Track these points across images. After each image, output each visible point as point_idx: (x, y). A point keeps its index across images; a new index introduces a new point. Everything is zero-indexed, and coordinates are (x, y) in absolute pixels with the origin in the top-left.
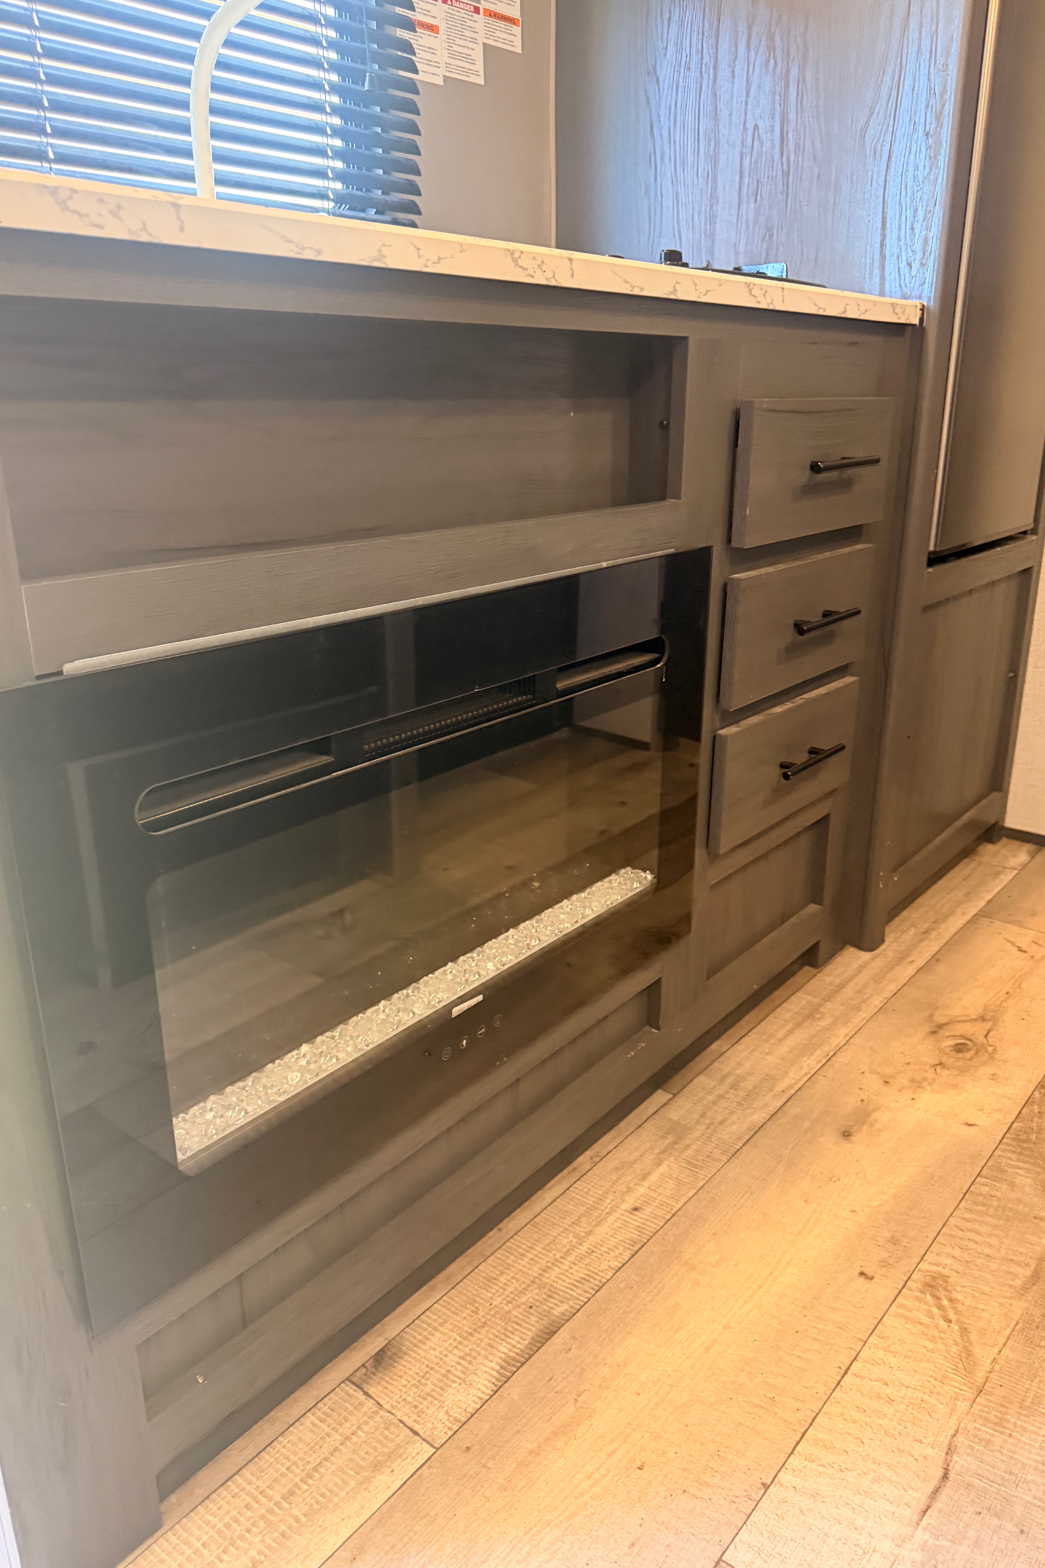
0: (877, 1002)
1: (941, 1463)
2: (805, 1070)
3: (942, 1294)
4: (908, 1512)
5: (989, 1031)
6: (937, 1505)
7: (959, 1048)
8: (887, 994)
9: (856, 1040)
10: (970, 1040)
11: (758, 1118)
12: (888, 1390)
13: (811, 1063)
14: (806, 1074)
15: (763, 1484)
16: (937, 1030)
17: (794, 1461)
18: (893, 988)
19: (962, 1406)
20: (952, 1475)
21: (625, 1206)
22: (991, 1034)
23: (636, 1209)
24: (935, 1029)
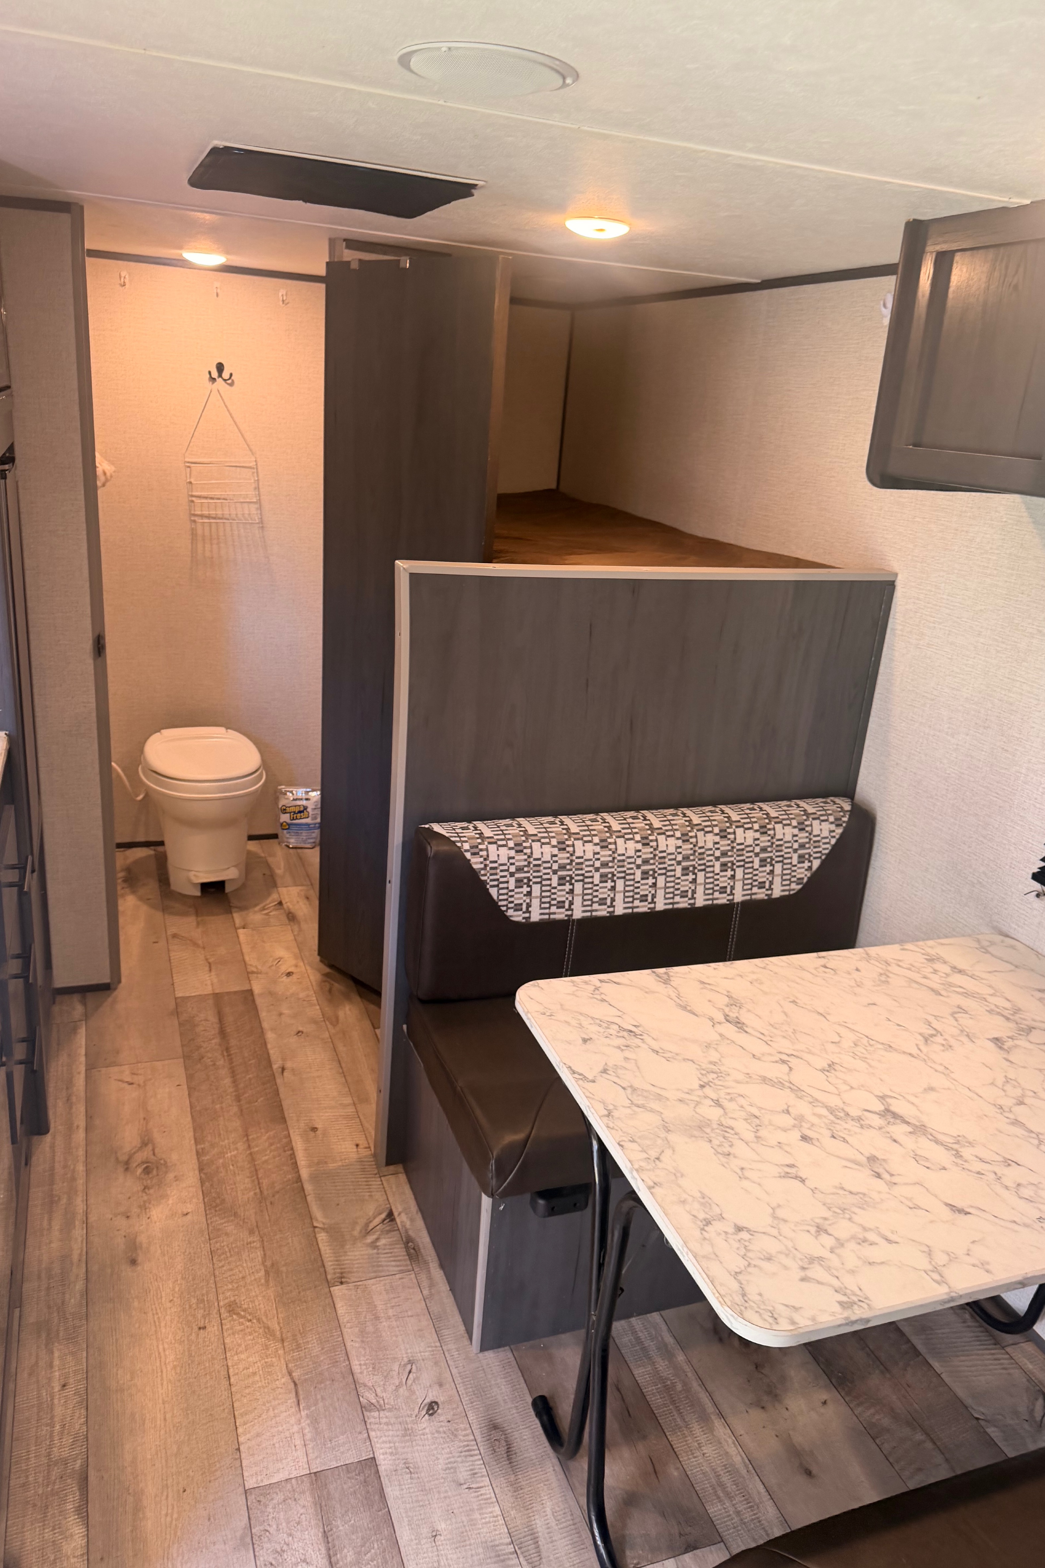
0: (81, 1168)
1: (290, 1381)
2: (80, 1239)
3: (239, 1310)
4: (293, 1410)
5: (153, 1150)
6: (301, 1397)
7: (147, 1171)
8: (82, 1158)
9: (92, 1201)
10: (147, 1162)
11: (80, 1286)
12: (251, 1370)
13: (78, 1232)
14: (82, 1242)
15: (236, 1449)
16: (127, 1166)
17: (240, 1430)
18: (81, 1152)
19: (281, 1352)
20: (297, 1382)
21: (57, 1388)
22: (156, 1151)
23: (64, 1386)
24: (126, 1167)
